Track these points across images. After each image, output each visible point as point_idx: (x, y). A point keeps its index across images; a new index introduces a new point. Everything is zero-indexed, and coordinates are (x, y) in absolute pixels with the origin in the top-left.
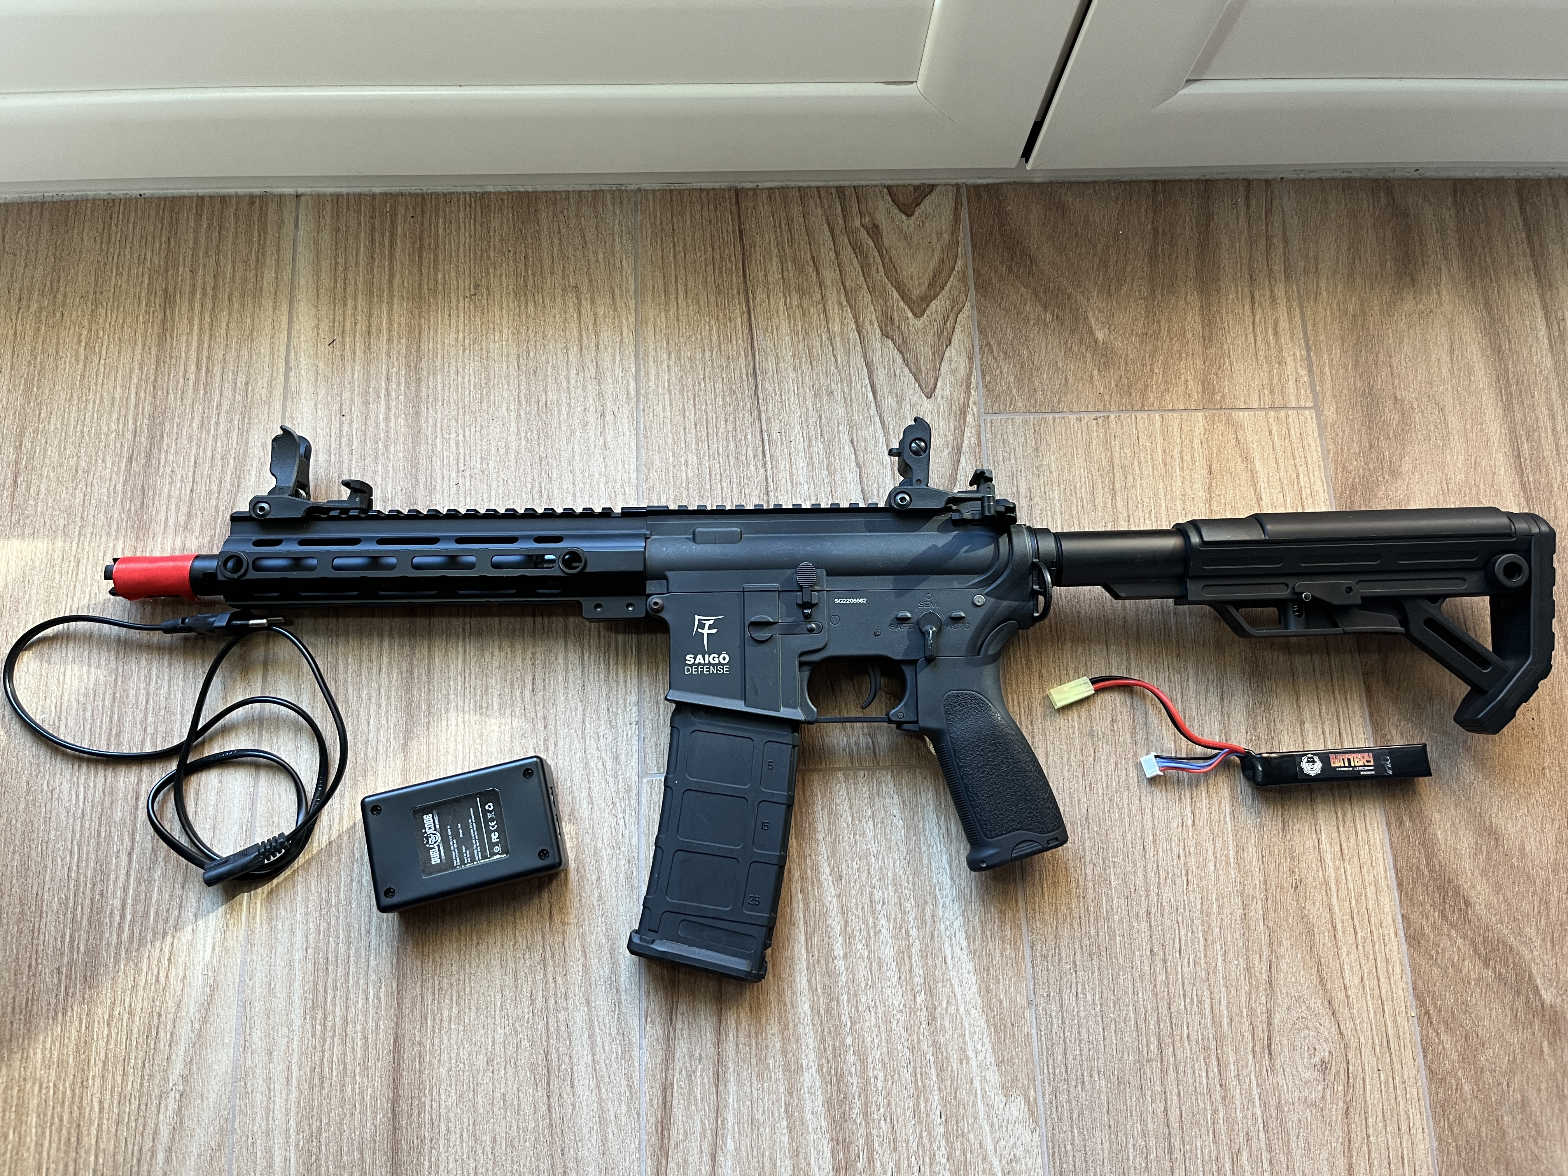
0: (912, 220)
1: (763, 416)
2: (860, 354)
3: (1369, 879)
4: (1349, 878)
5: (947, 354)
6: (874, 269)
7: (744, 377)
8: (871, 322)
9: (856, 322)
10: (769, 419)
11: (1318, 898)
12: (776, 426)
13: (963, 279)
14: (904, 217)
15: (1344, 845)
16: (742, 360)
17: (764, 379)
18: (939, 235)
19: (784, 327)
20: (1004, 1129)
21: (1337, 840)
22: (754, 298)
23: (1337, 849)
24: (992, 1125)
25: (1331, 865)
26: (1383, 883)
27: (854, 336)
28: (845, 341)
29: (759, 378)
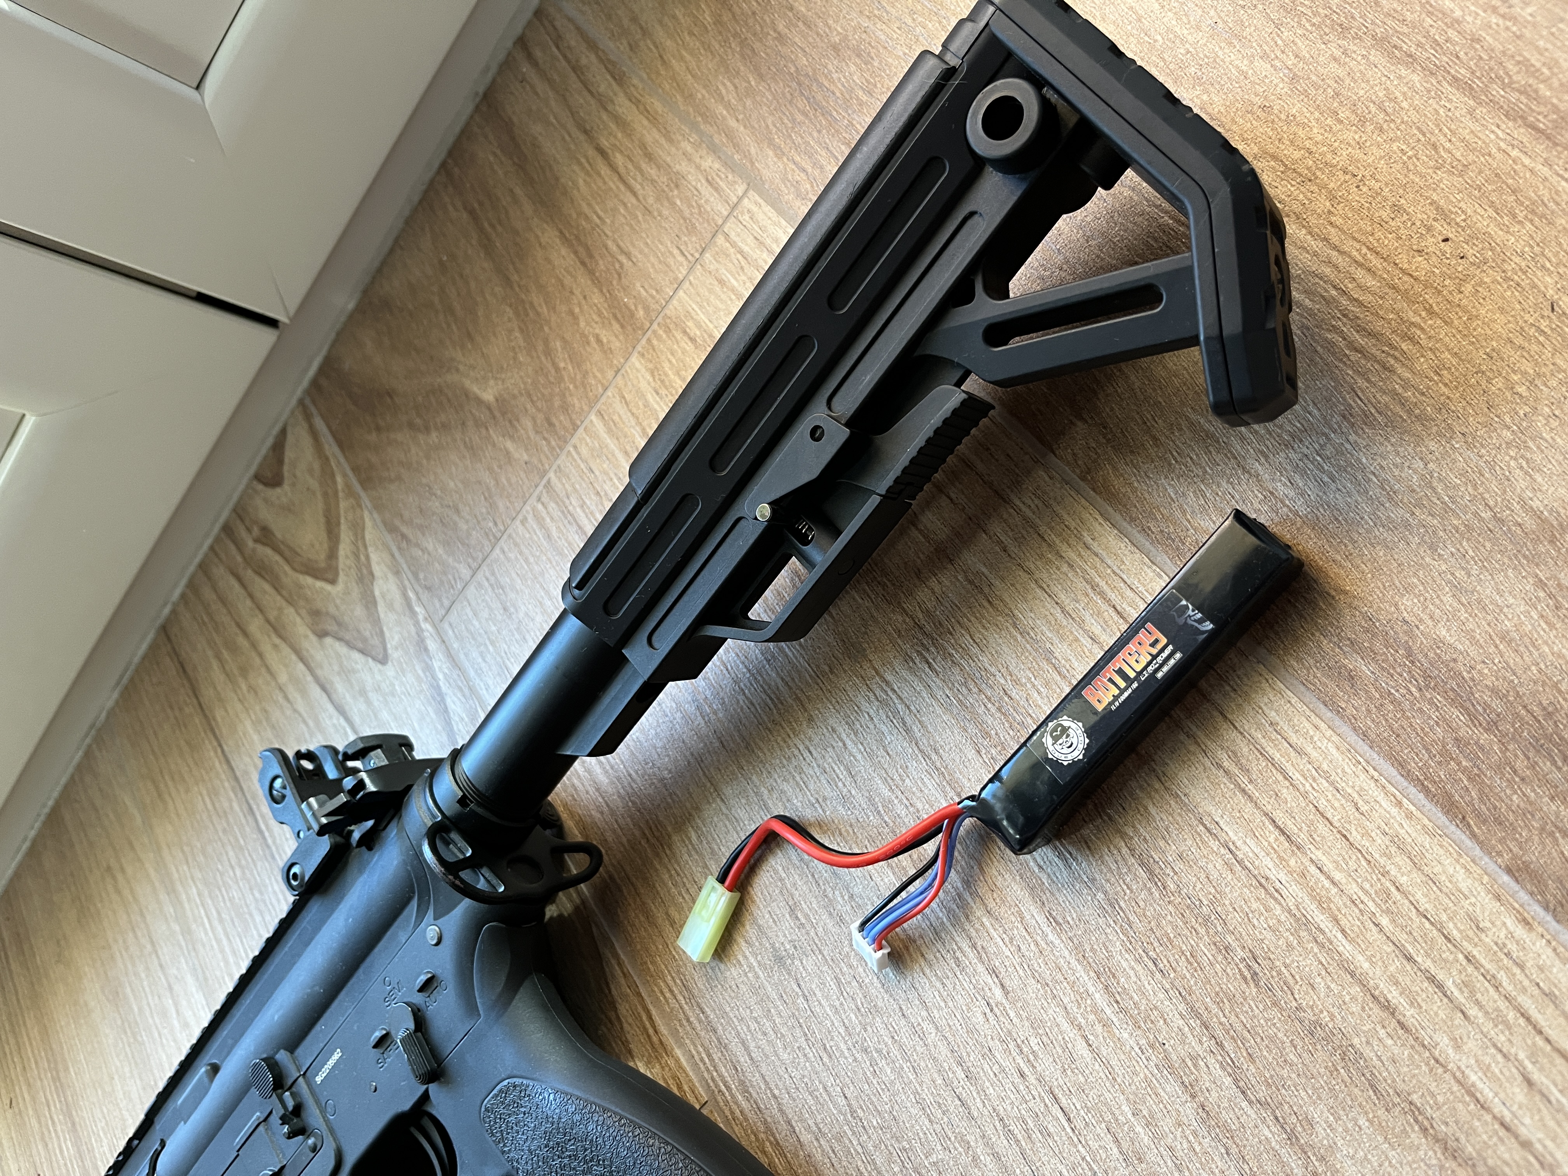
0: (285, 485)
3: (1376, 845)
4: (1338, 876)
5: (376, 593)
6: (282, 575)
8: (305, 636)
9: (296, 652)
11: (1309, 965)
13: (349, 491)
14: (279, 490)
15: (1280, 817)
21: (1259, 818)
22: (217, 723)
23: (1273, 835)
25: (1282, 876)
26: (1409, 831)
28: (296, 682)
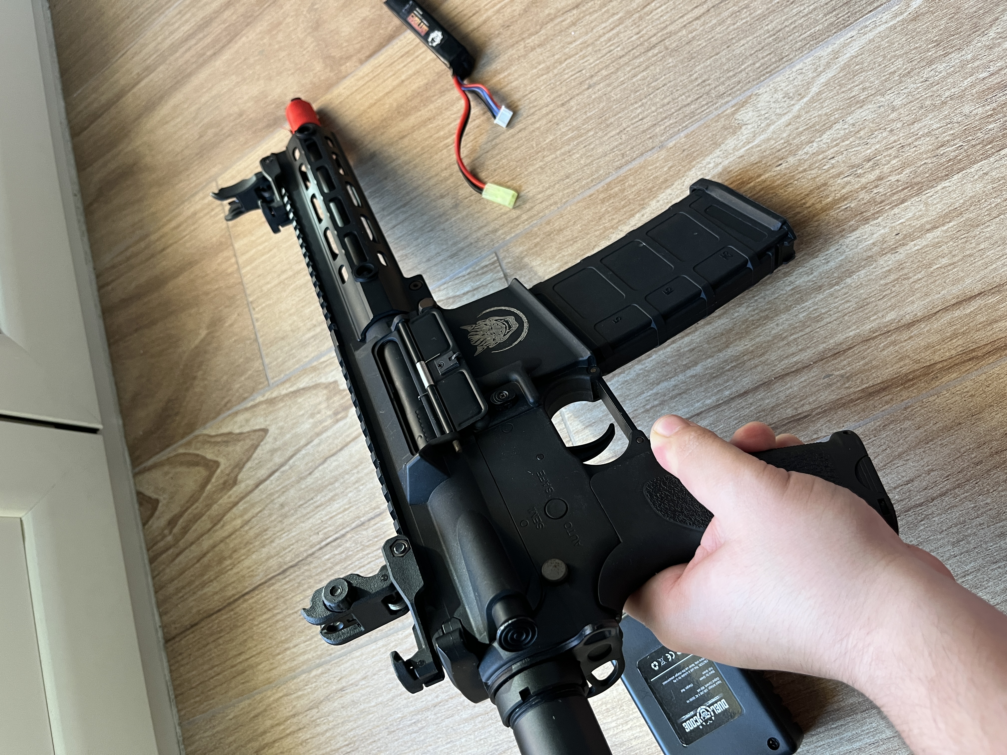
0: (161, 498)
1: (310, 552)
2: (252, 495)
5: (237, 431)
6: (196, 512)
7: (287, 580)
8: (230, 497)
9: (231, 508)
10: (312, 547)
12: (315, 539)
13: (189, 443)
14: (160, 505)
16: (276, 587)
17: (285, 564)
18: (166, 473)
19: (247, 563)
20: (766, 115)
22: (234, 595)
24: (769, 125)
27: (241, 506)
28: (246, 511)
29: (285, 567)
